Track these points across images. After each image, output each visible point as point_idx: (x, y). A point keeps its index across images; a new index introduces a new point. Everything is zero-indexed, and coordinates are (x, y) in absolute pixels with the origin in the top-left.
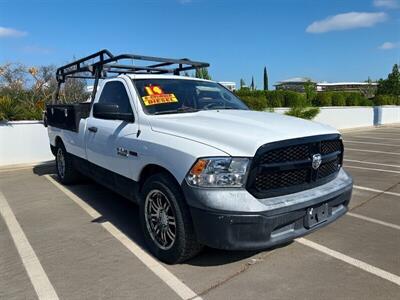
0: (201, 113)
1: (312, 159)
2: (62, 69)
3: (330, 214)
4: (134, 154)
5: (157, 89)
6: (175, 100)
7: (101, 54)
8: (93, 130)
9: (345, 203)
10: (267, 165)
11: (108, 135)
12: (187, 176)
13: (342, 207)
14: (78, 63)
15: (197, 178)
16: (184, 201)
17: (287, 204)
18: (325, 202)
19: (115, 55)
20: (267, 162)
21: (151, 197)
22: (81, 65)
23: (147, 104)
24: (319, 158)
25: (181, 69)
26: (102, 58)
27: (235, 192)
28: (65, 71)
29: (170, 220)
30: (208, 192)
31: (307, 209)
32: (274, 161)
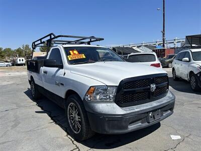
0: (97, 63)
1: (150, 86)
2: (34, 43)
3: (162, 115)
4: (62, 84)
5: (76, 52)
6: (84, 57)
7: (50, 35)
8: (45, 72)
9: (171, 109)
10: (125, 90)
11: (52, 75)
12: (85, 96)
13: (169, 111)
14: (41, 40)
15: (90, 97)
16: (84, 108)
17: (136, 110)
18: (159, 109)
19: (56, 35)
20: (126, 88)
21: (70, 106)
22: (42, 41)
23: (70, 59)
24: (154, 86)
25: (91, 41)
26: (51, 37)
27: (109, 104)
28: (36, 43)
29: (79, 118)
30: (95, 104)
31: (148, 113)
32: (129, 88)
